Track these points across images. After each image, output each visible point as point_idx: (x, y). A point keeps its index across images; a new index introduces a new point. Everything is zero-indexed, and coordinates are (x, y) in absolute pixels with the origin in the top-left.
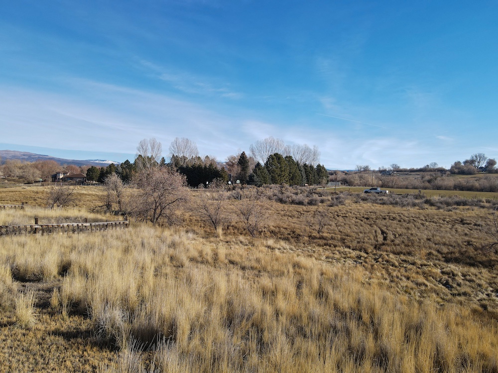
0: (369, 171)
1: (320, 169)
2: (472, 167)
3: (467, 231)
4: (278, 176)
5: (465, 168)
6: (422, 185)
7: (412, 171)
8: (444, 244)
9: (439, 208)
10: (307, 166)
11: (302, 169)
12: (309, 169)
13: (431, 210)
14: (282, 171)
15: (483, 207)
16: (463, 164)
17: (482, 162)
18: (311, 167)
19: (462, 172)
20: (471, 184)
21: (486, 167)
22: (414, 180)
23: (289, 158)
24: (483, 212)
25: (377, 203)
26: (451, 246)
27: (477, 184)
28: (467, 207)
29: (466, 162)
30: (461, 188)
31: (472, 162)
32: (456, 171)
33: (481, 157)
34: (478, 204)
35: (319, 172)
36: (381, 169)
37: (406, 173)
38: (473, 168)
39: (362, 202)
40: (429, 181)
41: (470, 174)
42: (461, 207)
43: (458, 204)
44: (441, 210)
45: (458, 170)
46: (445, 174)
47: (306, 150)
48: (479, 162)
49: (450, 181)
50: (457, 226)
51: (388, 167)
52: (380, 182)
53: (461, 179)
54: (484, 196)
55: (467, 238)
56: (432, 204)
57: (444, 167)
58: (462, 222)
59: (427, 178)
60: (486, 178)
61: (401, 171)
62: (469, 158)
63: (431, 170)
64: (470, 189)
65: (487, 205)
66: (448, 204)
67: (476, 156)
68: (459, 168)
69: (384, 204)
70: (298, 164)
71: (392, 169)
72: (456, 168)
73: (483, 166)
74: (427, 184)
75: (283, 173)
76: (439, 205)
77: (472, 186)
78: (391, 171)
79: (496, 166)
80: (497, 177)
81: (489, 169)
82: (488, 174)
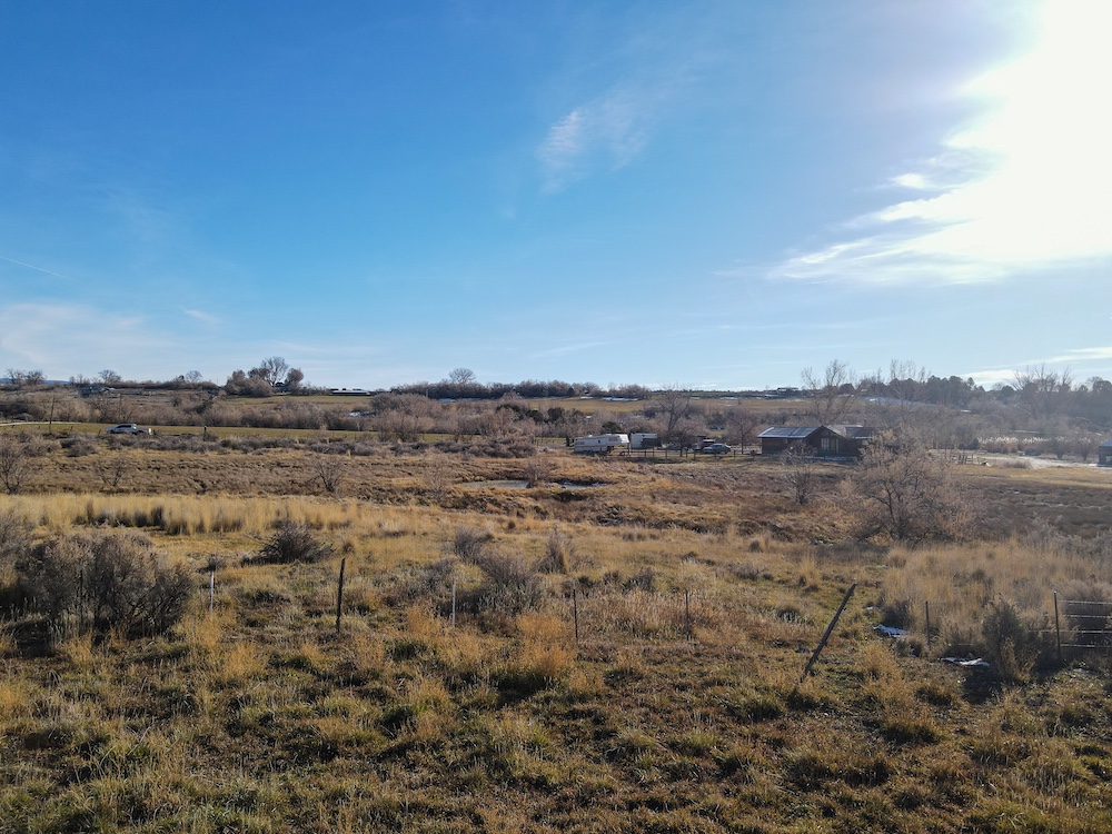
2: (263, 382)
5: (253, 385)
16: (247, 377)
17: (280, 374)
19: (249, 393)
20: (269, 416)
21: (288, 383)
27: (278, 417)
29: (253, 372)
30: (255, 423)
31: (264, 372)
32: (237, 389)
38: (266, 384)
40: (200, 410)
41: (261, 395)
45: (241, 388)
46: (218, 394)
53: (255, 407)
57: (214, 382)
60: (289, 405)
62: (258, 366)
63: (190, 387)
64: (269, 424)
67: (270, 363)
68: (242, 384)
72: (236, 385)
73: (283, 381)
77: (272, 419)
79: (303, 383)
80: (306, 404)
81: (292, 386)
82: (291, 398)
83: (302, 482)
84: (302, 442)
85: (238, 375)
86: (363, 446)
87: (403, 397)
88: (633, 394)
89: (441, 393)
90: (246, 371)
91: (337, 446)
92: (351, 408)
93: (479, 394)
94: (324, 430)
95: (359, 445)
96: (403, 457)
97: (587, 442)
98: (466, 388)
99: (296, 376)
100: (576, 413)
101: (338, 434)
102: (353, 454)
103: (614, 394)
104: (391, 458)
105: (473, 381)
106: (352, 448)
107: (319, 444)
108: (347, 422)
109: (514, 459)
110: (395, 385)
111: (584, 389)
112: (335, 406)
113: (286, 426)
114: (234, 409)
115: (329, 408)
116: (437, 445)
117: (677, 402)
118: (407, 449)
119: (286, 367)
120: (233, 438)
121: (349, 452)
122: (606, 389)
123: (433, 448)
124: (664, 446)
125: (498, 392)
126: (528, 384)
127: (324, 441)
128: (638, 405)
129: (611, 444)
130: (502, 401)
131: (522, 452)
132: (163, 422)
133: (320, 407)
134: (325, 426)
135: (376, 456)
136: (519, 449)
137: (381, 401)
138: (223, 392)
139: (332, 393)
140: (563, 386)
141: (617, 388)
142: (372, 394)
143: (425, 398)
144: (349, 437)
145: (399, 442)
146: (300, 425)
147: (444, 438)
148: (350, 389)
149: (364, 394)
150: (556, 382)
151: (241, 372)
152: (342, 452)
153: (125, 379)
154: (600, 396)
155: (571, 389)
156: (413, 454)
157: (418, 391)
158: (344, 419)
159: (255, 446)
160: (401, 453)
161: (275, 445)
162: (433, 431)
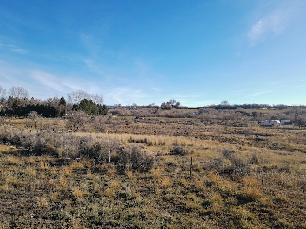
2: (170, 106)
5: (167, 106)
10: (99, 105)
11: (97, 107)
15: (179, 123)
16: (166, 104)
17: (174, 103)
18: (101, 106)
21: (176, 106)
22: (147, 112)
27: (174, 115)
29: (167, 103)
30: (168, 116)
31: (170, 103)
33: (174, 101)
35: (104, 109)
38: (171, 106)
41: (169, 109)
45: (165, 107)
53: (168, 112)
54: (178, 119)
57: (158, 106)
60: (177, 112)
62: (169, 101)
63: (152, 107)
64: (171, 117)
68: (165, 106)
70: (95, 104)
72: (163, 106)
73: (175, 105)
77: (172, 115)
79: (180, 105)
80: (181, 111)
81: (177, 107)
82: (177, 109)
83: (180, 133)
84: (180, 121)
85: (164, 104)
86: (196, 123)
87: (207, 109)
88: (281, 107)
89: (218, 108)
90: (166, 102)
91: (189, 123)
92: (193, 112)
93: (230, 108)
94: (186, 118)
95: (195, 122)
96: (208, 126)
97: (265, 123)
98: (226, 106)
99: (178, 104)
100: (261, 113)
101: (189, 119)
102: (194, 125)
103: (274, 107)
104: (204, 126)
105: (228, 104)
106: (193, 124)
107: (184, 122)
108: (192, 116)
109: (241, 128)
110: (205, 106)
111: (264, 106)
112: (188, 112)
113: (176, 117)
114: (163, 112)
115: (187, 112)
116: (217, 123)
117: (298, 110)
118: (208, 124)
119: (176, 101)
120: (163, 120)
121: (192, 124)
122: (272, 106)
123: (216, 124)
124: (293, 124)
125: (236, 107)
126: (245, 104)
127: (186, 121)
128: (283, 111)
129: (273, 123)
130: (237, 110)
131: (243, 126)
132: (146, 116)
133: (185, 112)
134: (186, 117)
135: (200, 126)
136: (242, 124)
137: (201, 110)
138: (160, 108)
139: (188, 108)
140: (257, 105)
141: (276, 105)
142: (199, 108)
143: (214, 109)
144: (192, 120)
145: (206, 122)
146: (179, 117)
147: (219, 121)
148: (192, 107)
149: (196, 108)
150: (254, 104)
151: (164, 103)
152: (191, 125)
153: (138, 105)
154: (269, 108)
155: (259, 106)
156: (210, 125)
157: (212, 107)
158: (191, 115)
159: (168, 123)
160: (207, 125)
161: (173, 122)
162: (216, 119)
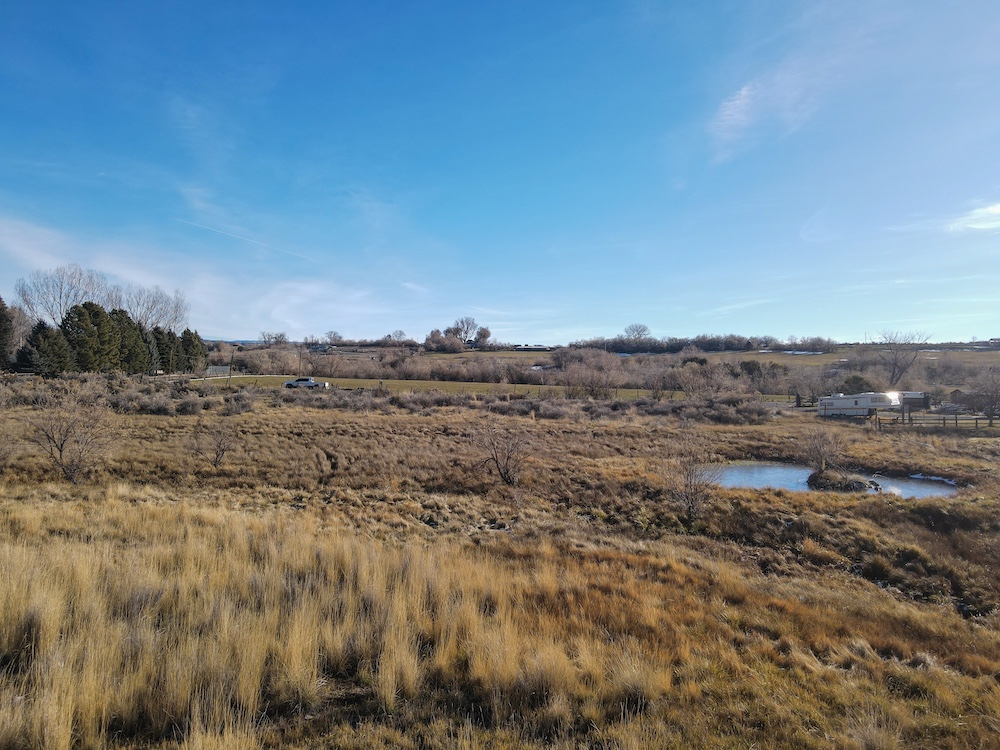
0: (286, 343)
1: (189, 339)
2: (456, 340)
3: (452, 445)
4: (95, 353)
5: (446, 342)
6: (382, 371)
7: (364, 345)
8: (423, 467)
9: (412, 411)
10: (161, 333)
11: (151, 338)
12: (166, 339)
13: (401, 415)
14: (102, 343)
16: (443, 335)
17: (470, 332)
18: (171, 335)
19: (443, 349)
20: (455, 370)
21: (477, 340)
22: (368, 362)
23: (119, 316)
24: (472, 415)
25: (313, 406)
26: (433, 469)
27: (464, 370)
28: (451, 408)
29: (448, 331)
30: (442, 376)
31: (457, 331)
32: (434, 346)
33: (469, 323)
34: (465, 402)
35: (188, 346)
36: (310, 340)
37: (353, 348)
38: (458, 341)
39: (284, 406)
40: (393, 365)
41: (453, 352)
42: (444, 408)
43: (439, 403)
44: (416, 415)
45: (437, 345)
46: (417, 351)
47: (157, 300)
48: (466, 333)
49: (425, 364)
50: (439, 438)
51: (321, 337)
52: (310, 366)
53: (442, 361)
54: (474, 389)
55: (453, 456)
56: (401, 406)
57: (415, 340)
58: (446, 432)
59: (389, 358)
60: (477, 360)
61: (344, 345)
62: (452, 325)
63: (394, 345)
65: (478, 403)
66: (425, 404)
67: (462, 322)
68: (438, 342)
69: (324, 407)
70: (140, 328)
71: (329, 340)
72: (433, 342)
73: (473, 339)
74: (390, 370)
75: (106, 347)
76: (412, 405)
77: (458, 373)
78: (327, 344)
79: (490, 340)
80: (492, 358)
81: (481, 344)
82: (479, 353)
85: (435, 334)
86: (550, 407)
87: (582, 352)
89: (617, 347)
90: (442, 330)
91: (519, 405)
92: (532, 362)
93: (655, 348)
94: (505, 385)
95: (544, 404)
97: (837, 404)
98: (641, 343)
99: (484, 334)
100: (774, 366)
101: (520, 389)
102: (539, 416)
103: (794, 347)
105: (648, 336)
106: (536, 408)
107: (498, 403)
108: (530, 375)
110: (573, 341)
111: (762, 342)
112: (515, 361)
113: (470, 380)
115: (511, 362)
119: (476, 327)
121: (533, 413)
122: (786, 342)
125: (675, 347)
126: (704, 337)
127: (503, 399)
128: (821, 361)
129: (872, 405)
130: (682, 354)
131: (755, 417)
133: (502, 361)
134: (506, 380)
135: (567, 419)
136: (751, 412)
137: (560, 357)
138: (422, 349)
139: (516, 348)
140: (740, 340)
141: (799, 342)
142: (552, 349)
143: (604, 352)
144: (532, 392)
146: (484, 378)
148: (531, 345)
149: (544, 350)
150: (732, 336)
151: (438, 331)
152: (524, 413)
154: (779, 349)
155: (749, 343)
157: (597, 346)
158: (527, 372)
